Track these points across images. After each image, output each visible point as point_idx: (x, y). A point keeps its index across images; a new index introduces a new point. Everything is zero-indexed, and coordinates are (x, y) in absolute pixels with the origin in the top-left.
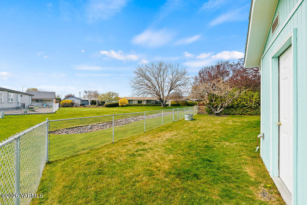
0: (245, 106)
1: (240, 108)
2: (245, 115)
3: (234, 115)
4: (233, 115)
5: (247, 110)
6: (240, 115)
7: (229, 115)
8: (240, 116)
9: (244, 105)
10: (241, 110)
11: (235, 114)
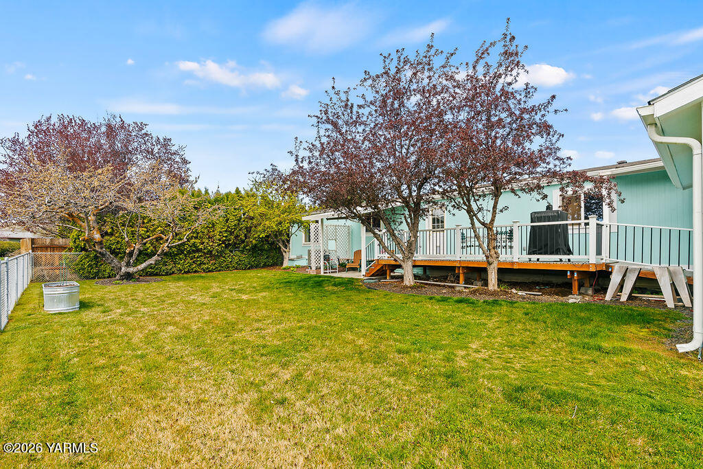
0: (198, 250)
1: (185, 255)
2: (196, 272)
3: (170, 274)
4: (167, 274)
5: (202, 258)
6: (185, 272)
7: (157, 275)
8: (185, 275)
9: (195, 247)
10: (189, 260)
11: (173, 273)
